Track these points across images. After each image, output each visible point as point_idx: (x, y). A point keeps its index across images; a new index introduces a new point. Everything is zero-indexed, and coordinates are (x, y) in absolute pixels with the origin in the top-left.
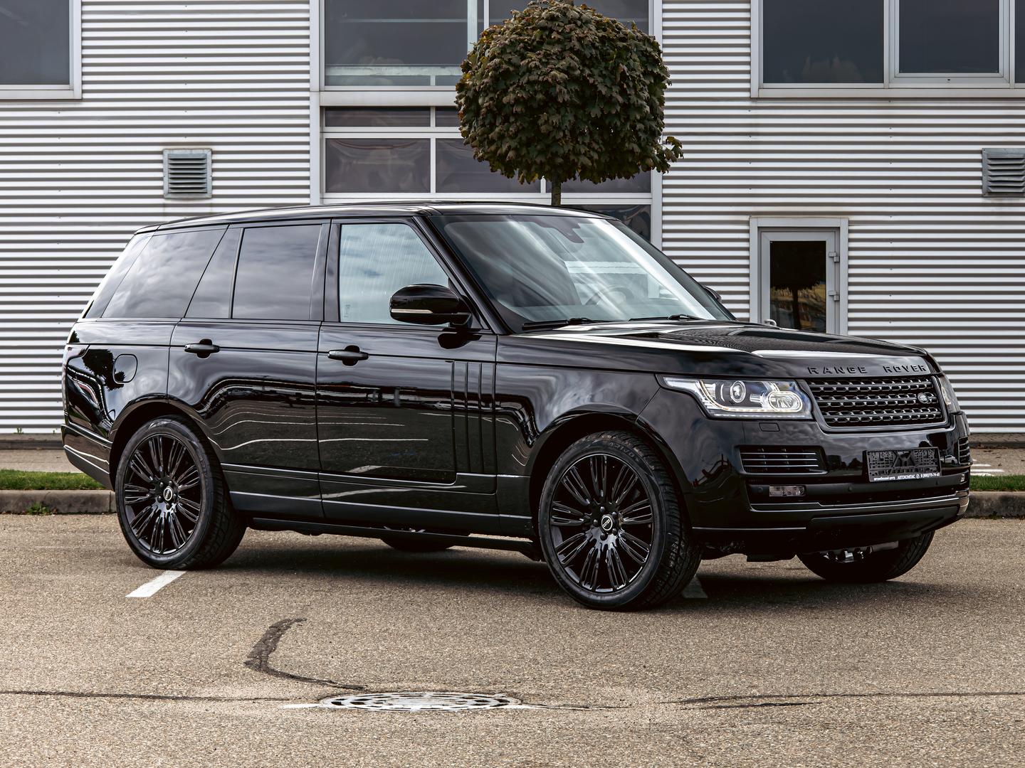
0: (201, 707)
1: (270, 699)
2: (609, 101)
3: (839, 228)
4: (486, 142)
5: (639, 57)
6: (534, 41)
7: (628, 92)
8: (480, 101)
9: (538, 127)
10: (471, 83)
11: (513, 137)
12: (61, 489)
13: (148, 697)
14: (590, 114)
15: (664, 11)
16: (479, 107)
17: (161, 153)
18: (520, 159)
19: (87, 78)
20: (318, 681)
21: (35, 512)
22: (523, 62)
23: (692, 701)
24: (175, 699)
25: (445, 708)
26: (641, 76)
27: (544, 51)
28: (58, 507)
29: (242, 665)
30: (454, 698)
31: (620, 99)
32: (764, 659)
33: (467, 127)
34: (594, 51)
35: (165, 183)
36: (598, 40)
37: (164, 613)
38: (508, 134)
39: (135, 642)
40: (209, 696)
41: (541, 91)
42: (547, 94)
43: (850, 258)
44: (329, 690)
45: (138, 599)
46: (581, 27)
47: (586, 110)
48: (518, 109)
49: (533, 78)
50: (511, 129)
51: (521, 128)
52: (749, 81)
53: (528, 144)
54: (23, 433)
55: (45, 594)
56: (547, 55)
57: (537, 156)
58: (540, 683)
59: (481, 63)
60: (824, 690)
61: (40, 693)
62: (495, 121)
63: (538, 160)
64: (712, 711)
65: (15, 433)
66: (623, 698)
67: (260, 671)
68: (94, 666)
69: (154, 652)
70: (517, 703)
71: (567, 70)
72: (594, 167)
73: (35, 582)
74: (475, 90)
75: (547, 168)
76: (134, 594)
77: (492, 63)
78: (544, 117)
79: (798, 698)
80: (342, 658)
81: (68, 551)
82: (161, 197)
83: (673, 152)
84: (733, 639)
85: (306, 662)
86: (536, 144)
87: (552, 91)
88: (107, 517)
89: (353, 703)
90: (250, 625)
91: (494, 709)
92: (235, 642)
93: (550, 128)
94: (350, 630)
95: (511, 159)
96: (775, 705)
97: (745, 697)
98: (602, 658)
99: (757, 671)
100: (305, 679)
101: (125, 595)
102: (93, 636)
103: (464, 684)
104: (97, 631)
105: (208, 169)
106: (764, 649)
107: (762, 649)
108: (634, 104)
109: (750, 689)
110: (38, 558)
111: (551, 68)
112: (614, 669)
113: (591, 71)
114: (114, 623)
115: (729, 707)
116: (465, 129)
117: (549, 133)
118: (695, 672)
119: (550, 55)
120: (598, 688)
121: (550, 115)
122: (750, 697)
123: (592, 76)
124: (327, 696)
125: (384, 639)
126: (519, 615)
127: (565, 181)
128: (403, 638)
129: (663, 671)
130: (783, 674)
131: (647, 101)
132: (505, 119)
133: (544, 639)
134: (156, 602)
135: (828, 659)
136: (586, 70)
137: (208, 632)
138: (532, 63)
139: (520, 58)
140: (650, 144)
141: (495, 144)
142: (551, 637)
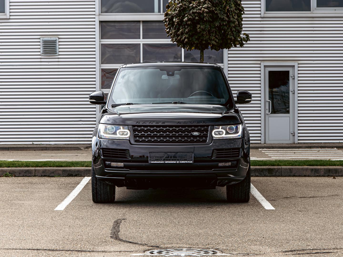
0: (101, 255)
1: (125, 252)
2: (223, 20)
3: (294, 66)
4: (176, 35)
5: (233, 3)
7: (230, 16)
8: (174, 20)
9: (197, 29)
10: (170, 13)
11: (187, 33)
12: (16, 167)
13: (79, 251)
14: (215, 25)
16: (173, 22)
17: (39, 39)
18: (189, 42)
19: (11, 11)
20: (141, 244)
21: (6, 176)
22: (191, 5)
23: (288, 251)
24: (89, 251)
25: (194, 255)
26: (235, 10)
28: (15, 174)
29: (110, 238)
30: (195, 250)
31: (227, 19)
32: (308, 234)
35: (41, 50)
37: (71, 217)
38: (185, 32)
39: (65, 228)
40: (102, 250)
41: (197, 16)
42: (200, 17)
43: (299, 77)
44: (147, 248)
45: (59, 211)
47: (214, 23)
48: (189, 23)
49: (195, 11)
50: (186, 30)
51: (189, 30)
52: (260, 11)
53: (192, 36)
55: (23, 209)
57: (195, 41)
58: (226, 244)
59: (174, 6)
60: (336, 246)
61: (37, 250)
62: (180, 27)
63: (196, 42)
66: (260, 250)
67: (117, 240)
68: (54, 239)
69: (74, 233)
70: (220, 252)
71: (207, 8)
72: (216, 45)
73: (17, 204)
74: (172, 16)
75: (199, 45)
76: (57, 209)
77: (179, 5)
78: (199, 26)
79: (328, 250)
80: (147, 234)
81: (24, 192)
82: (40, 55)
83: (246, 39)
84: (292, 226)
85: (133, 236)
86: (195, 36)
87: (202, 16)
88: (34, 178)
89: (158, 253)
90: (106, 221)
91: (213, 255)
92: (103, 228)
93: (201, 30)
94: (145, 223)
95: (186, 42)
96: (320, 253)
97: (307, 250)
98: (245, 234)
99: (307, 239)
100: (135, 243)
101: (54, 209)
102: (48, 226)
103: (197, 245)
104: (49, 224)
105: (57, 44)
106: (306, 230)
107: (305, 230)
108: (232, 21)
109: (307, 246)
110: (14, 194)
111: (201, 7)
112: (252, 238)
113: (216, 8)
114: (54, 221)
115: (303, 254)
116: (168, 30)
117: (200, 32)
118: (283, 239)
119: (201, 2)
120: (249, 246)
121: (201, 25)
122: (309, 250)
123: (216, 10)
124: (147, 250)
125: (160, 227)
126: (207, 217)
127: (205, 50)
128: (166, 226)
129: (271, 239)
130: (317, 240)
131: (237, 19)
132: (184, 27)
133: (220, 226)
134: (66, 212)
135: (332, 234)
136: (214, 8)
137: (91, 224)
138: (194, 5)
139: (189, 4)
140: (238, 36)
141: (180, 36)
142: (222, 225)
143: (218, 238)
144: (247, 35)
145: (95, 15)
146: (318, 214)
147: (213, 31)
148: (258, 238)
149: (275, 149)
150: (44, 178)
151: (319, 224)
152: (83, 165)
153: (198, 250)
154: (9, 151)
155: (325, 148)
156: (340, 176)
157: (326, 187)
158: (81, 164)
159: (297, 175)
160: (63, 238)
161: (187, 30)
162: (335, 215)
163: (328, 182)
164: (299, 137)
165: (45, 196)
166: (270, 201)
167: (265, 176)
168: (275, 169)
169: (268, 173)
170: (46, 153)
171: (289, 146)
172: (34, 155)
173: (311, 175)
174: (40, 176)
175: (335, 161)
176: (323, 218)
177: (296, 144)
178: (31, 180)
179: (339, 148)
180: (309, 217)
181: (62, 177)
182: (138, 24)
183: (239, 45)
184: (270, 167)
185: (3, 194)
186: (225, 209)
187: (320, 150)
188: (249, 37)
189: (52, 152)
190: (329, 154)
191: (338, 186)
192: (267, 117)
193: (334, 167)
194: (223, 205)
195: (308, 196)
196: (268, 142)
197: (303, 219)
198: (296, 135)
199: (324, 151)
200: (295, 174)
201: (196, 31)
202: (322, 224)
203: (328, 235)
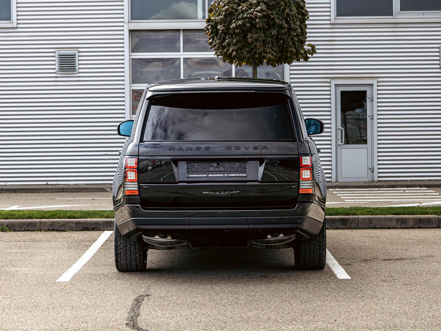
2: (281, 27)
3: (373, 84)
4: (221, 47)
5: (295, 5)
7: (290, 22)
8: (219, 27)
9: (247, 39)
10: (213, 18)
11: (235, 44)
12: (16, 219)
14: (271, 33)
16: (218, 30)
17: (54, 52)
18: (238, 56)
19: (19, 18)
21: (3, 230)
22: (240, 7)
26: (296, 14)
28: (15, 228)
29: (124, 326)
31: (286, 26)
32: (396, 318)
33: (211, 40)
34: (273, 2)
35: (57, 67)
37: (77, 291)
38: (232, 43)
39: (66, 311)
41: (248, 22)
42: (251, 24)
43: (378, 98)
45: (63, 282)
47: (270, 31)
48: (237, 31)
49: (245, 15)
50: (234, 41)
51: (238, 40)
52: (330, 16)
53: (242, 48)
55: (15, 280)
59: (218, 9)
62: (226, 37)
63: (247, 56)
67: (134, 329)
68: (47, 327)
69: (77, 318)
71: (261, 11)
72: (273, 59)
73: (9, 272)
74: (216, 22)
75: (251, 60)
76: (61, 279)
77: (224, 9)
80: (176, 320)
81: (22, 253)
82: (55, 73)
83: (311, 51)
84: (374, 305)
85: (157, 323)
86: (246, 48)
87: (254, 22)
88: (39, 233)
90: (123, 299)
92: (117, 310)
93: (253, 41)
94: (175, 302)
95: (235, 56)
98: (311, 318)
99: (395, 327)
101: (55, 280)
102: (43, 307)
104: (45, 304)
105: (76, 59)
107: (392, 311)
108: (293, 28)
110: (8, 257)
111: (253, 11)
112: (320, 326)
113: (272, 12)
114: (53, 298)
118: (363, 327)
119: (252, 4)
121: (253, 34)
123: (272, 14)
125: (194, 308)
126: (259, 291)
127: (259, 65)
128: (204, 307)
129: (346, 327)
130: (410, 328)
131: (299, 26)
132: (231, 36)
133: (277, 306)
134: (72, 284)
135: (429, 317)
136: (269, 11)
137: (102, 304)
138: (244, 8)
139: (238, 6)
140: (300, 47)
141: (226, 48)
142: (280, 304)
143: (273, 324)
144: (313, 47)
145: (123, 22)
146: (409, 286)
147: (270, 41)
148: (329, 325)
149: (349, 188)
150: (51, 232)
151: (410, 302)
152: (103, 215)
154: (17, 193)
155: (412, 187)
156: (434, 228)
157: (417, 245)
158: (100, 215)
159: (379, 227)
160: (60, 326)
162: (431, 288)
163: (419, 236)
164: (379, 173)
165: (49, 259)
166: (344, 266)
167: (337, 228)
168: (349, 219)
169: (342, 225)
170: (62, 196)
171: (367, 184)
172: (46, 199)
173: (397, 226)
174: (46, 231)
176: (415, 292)
177: (376, 182)
178: (35, 236)
179: (430, 187)
180: (397, 290)
181: (75, 231)
182: (178, 34)
183: (303, 59)
184: (343, 217)
186: (285, 279)
187: (406, 190)
188: (315, 48)
189: (70, 195)
190: (418, 195)
191: (433, 243)
192: (339, 148)
193: (427, 216)
194: (281, 272)
195: (394, 258)
196: (340, 180)
197: (389, 293)
198: (376, 171)
199: (410, 191)
200: (375, 226)
201: (247, 41)
202: (415, 302)
203: (425, 319)
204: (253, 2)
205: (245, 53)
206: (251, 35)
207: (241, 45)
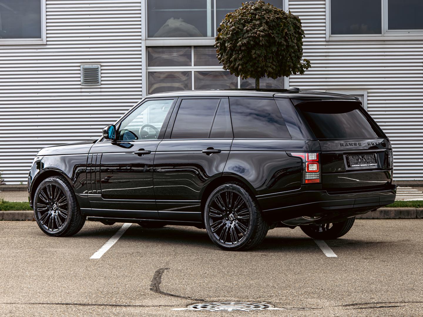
0: (138, 310)
1: (166, 306)
2: (280, 44)
3: (363, 95)
4: (228, 62)
5: (292, 25)
6: (249, 19)
7: (288, 40)
8: (226, 45)
9: (251, 55)
10: (222, 37)
11: (241, 59)
13: (113, 305)
14: (272, 50)
15: (289, 5)
16: (225, 47)
17: (80, 66)
18: (243, 69)
19: (48, 35)
20: (184, 297)
22: (245, 28)
23: (349, 305)
24: (125, 306)
25: (243, 309)
26: (294, 33)
27: (253, 23)
29: (149, 290)
30: (244, 304)
31: (285, 43)
32: (372, 285)
33: (220, 56)
34: (274, 23)
35: (82, 79)
36: (275, 18)
37: (108, 266)
38: (238, 58)
39: (100, 279)
40: (139, 305)
41: (252, 40)
42: (254, 41)
44: (190, 301)
45: (95, 259)
46: (268, 13)
47: (271, 48)
48: (243, 48)
49: (249, 34)
51: (243, 56)
52: (325, 34)
53: (246, 63)
54: (23, 184)
55: (55, 257)
56: (255, 25)
58: (279, 297)
59: (226, 29)
60: (404, 299)
61: (67, 304)
62: (233, 53)
63: (250, 70)
64: (359, 310)
65: (20, 184)
66: (318, 304)
67: (157, 292)
68: (86, 291)
69: (109, 284)
70: (272, 306)
71: (263, 31)
72: (273, 72)
73: (49, 252)
74: (224, 40)
75: (254, 73)
76: (93, 257)
77: (231, 28)
78: (254, 51)
79: (394, 304)
80: (191, 286)
82: (80, 85)
83: (307, 65)
84: (355, 276)
85: (176, 288)
86: (250, 62)
87: (257, 40)
89: (202, 307)
90: (147, 271)
91: (264, 310)
92: (142, 279)
93: (257, 56)
94: (190, 273)
95: (240, 69)
96: (385, 307)
97: (370, 303)
98: (302, 285)
99: (371, 291)
100: (178, 296)
101: (89, 258)
102: (81, 277)
103: (247, 298)
104: (82, 275)
105: (99, 72)
106: (370, 281)
108: (291, 45)
109: (371, 299)
111: (256, 30)
112: (309, 290)
113: (273, 31)
114: (88, 271)
115: (366, 308)
116: (219, 57)
117: (256, 58)
118: (344, 291)
120: (305, 299)
121: (256, 51)
122: (373, 303)
123: (273, 34)
124: (190, 304)
125: (206, 277)
126: (260, 266)
127: (260, 78)
128: (214, 277)
129: (331, 291)
130: (383, 292)
131: (296, 44)
132: (237, 52)
133: (274, 277)
134: (103, 261)
135: (400, 285)
136: (271, 31)
137: (130, 275)
138: (248, 28)
139: (243, 26)
140: (297, 62)
141: (233, 63)
142: (277, 275)
143: (271, 289)
144: (308, 61)
145: (140, 39)
146: (385, 262)
147: (271, 57)
148: (317, 290)
151: (386, 274)
153: (247, 304)
156: (412, 218)
157: (396, 232)
159: (364, 218)
160: (96, 290)
161: (240, 56)
162: (404, 264)
163: (399, 225)
166: (332, 248)
173: (380, 217)
175: (408, 201)
176: (390, 267)
179: (414, 187)
180: (375, 265)
182: (189, 50)
183: (299, 72)
185: (34, 241)
188: (310, 63)
191: (410, 230)
193: (406, 208)
195: (375, 242)
197: (368, 268)
200: (362, 217)
201: (251, 57)
202: (389, 274)
203: (396, 286)
204: (256, 23)
205: (249, 67)
206: (254, 52)
207: (246, 59)
